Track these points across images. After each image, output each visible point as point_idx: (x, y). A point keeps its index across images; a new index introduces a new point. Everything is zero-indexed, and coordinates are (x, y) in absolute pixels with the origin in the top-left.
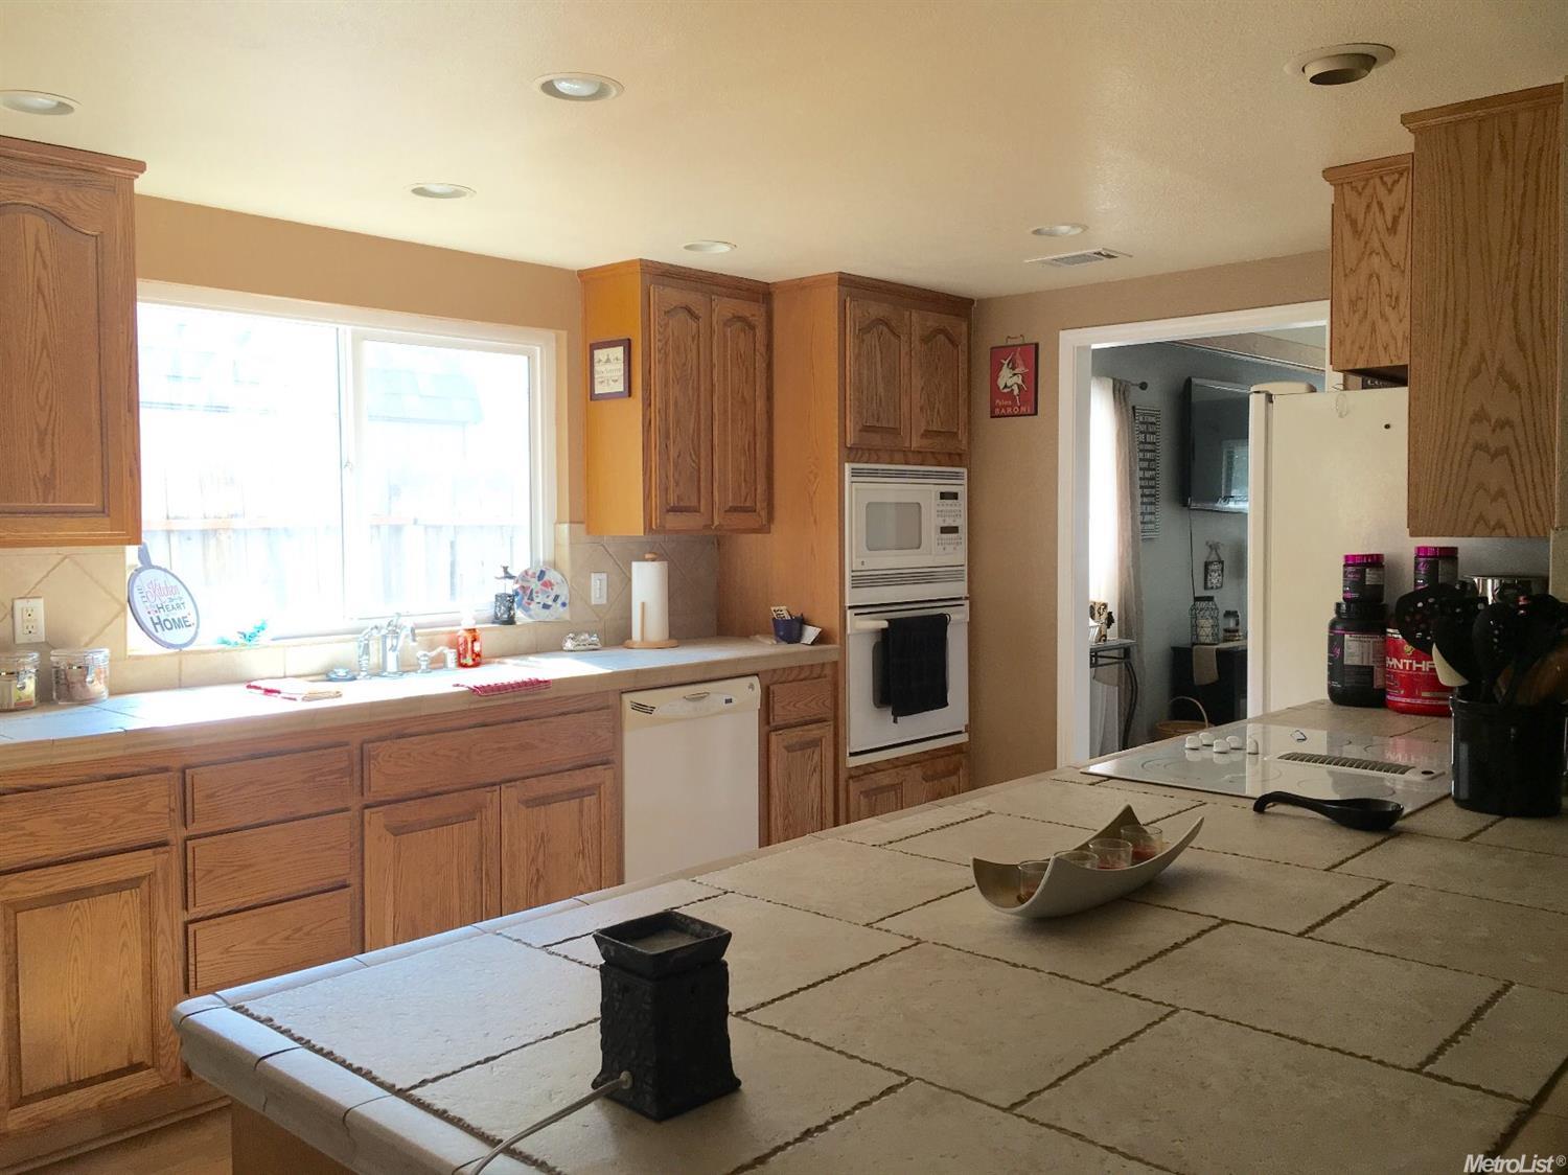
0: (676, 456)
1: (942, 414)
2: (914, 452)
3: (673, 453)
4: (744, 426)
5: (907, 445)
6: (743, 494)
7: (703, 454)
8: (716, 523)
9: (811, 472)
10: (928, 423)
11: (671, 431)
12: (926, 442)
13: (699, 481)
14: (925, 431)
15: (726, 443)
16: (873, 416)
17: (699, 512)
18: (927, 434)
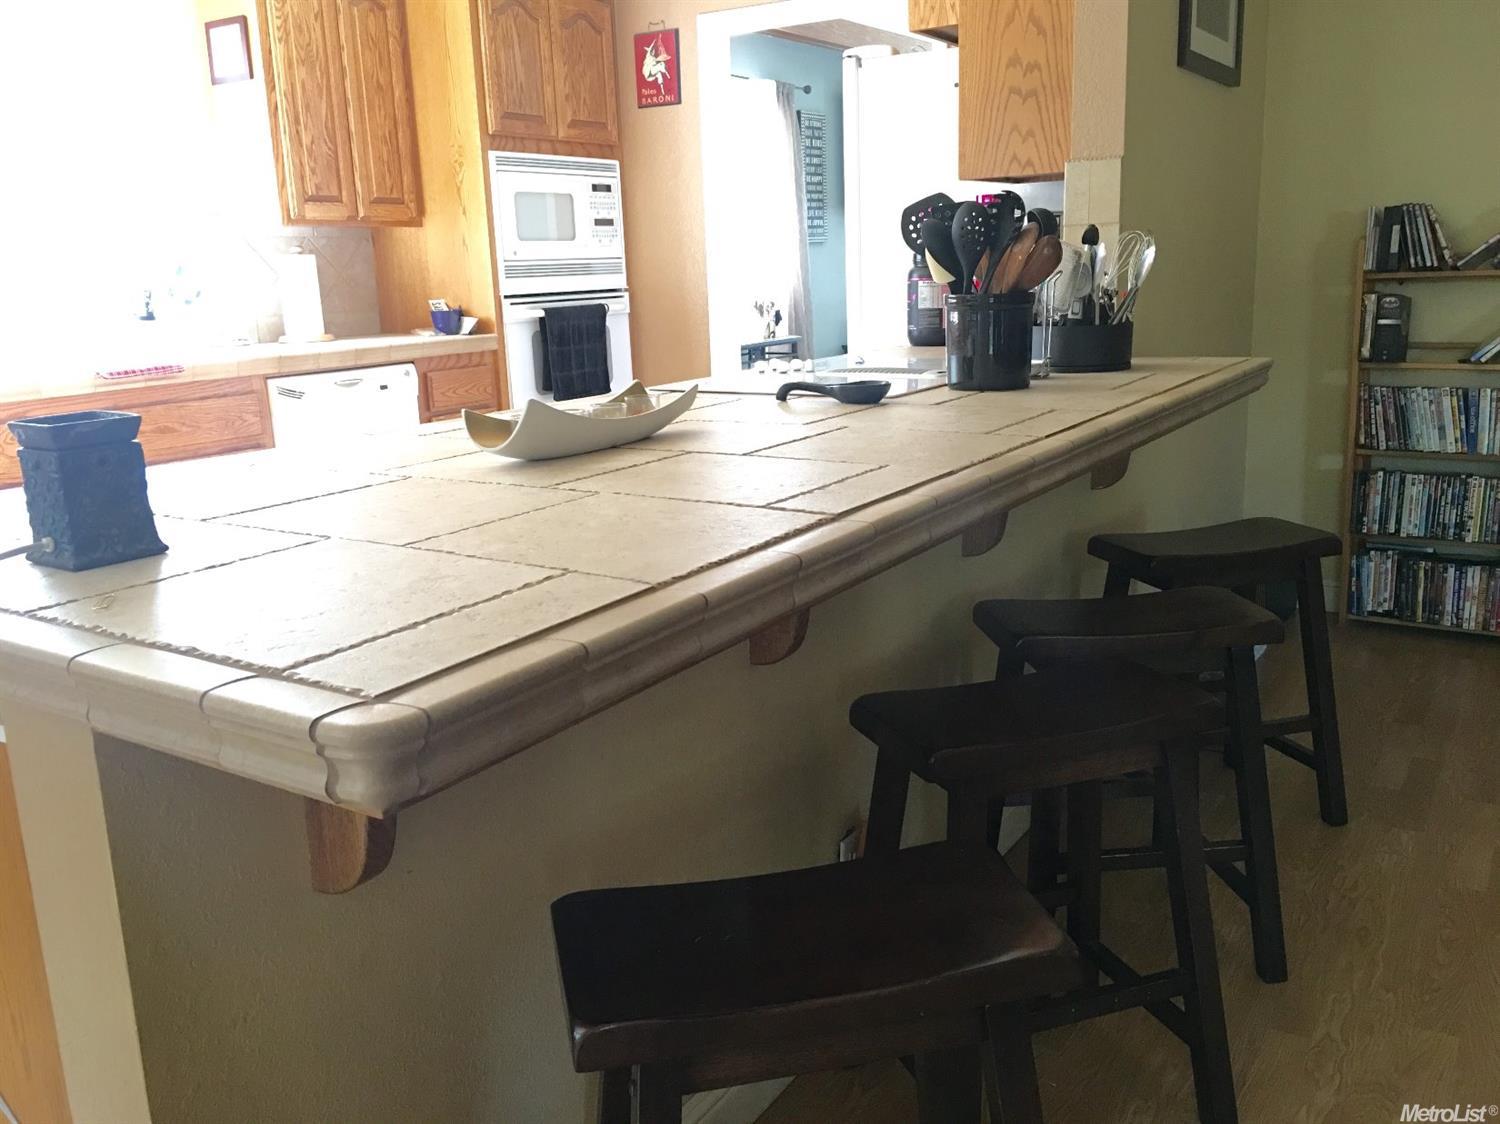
0: (309, 143)
1: (588, 102)
2: (561, 141)
3: (306, 140)
4: (383, 113)
5: (553, 133)
6: (389, 184)
7: (339, 141)
8: (361, 214)
9: (456, 161)
10: (574, 112)
11: (301, 116)
12: (573, 132)
13: (338, 170)
14: (573, 121)
15: (364, 132)
16: (515, 102)
17: (341, 202)
18: (574, 124)
